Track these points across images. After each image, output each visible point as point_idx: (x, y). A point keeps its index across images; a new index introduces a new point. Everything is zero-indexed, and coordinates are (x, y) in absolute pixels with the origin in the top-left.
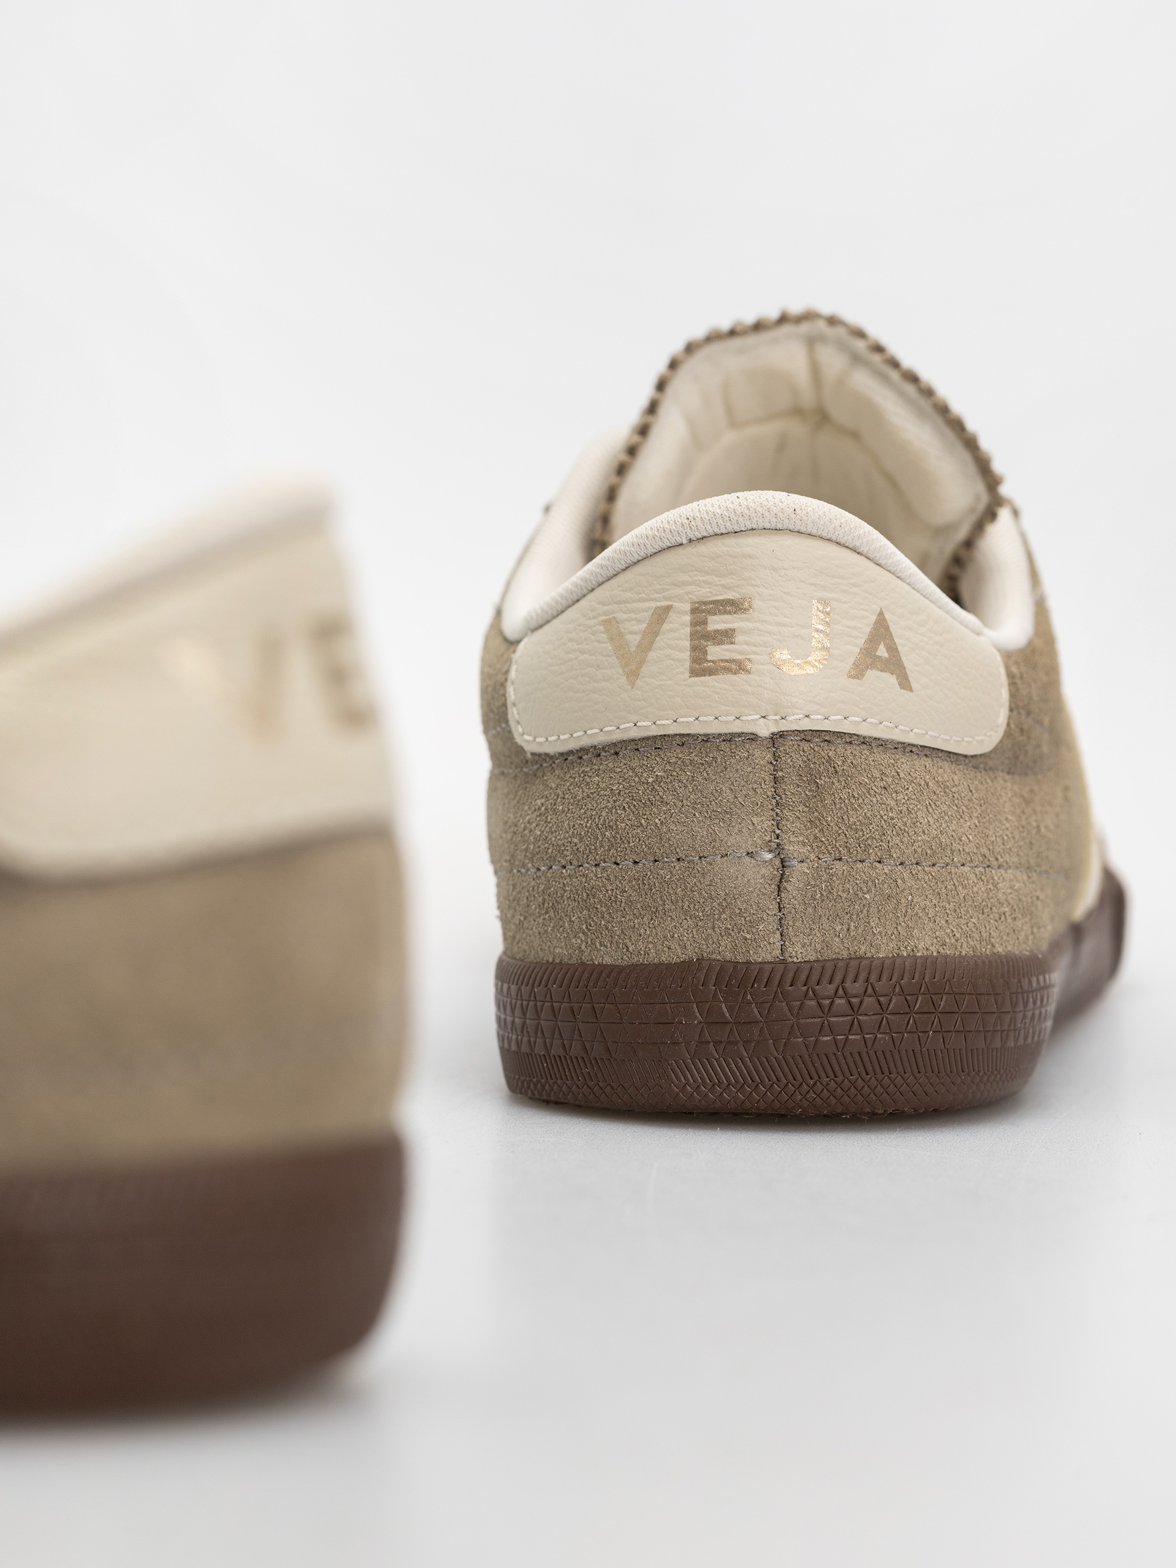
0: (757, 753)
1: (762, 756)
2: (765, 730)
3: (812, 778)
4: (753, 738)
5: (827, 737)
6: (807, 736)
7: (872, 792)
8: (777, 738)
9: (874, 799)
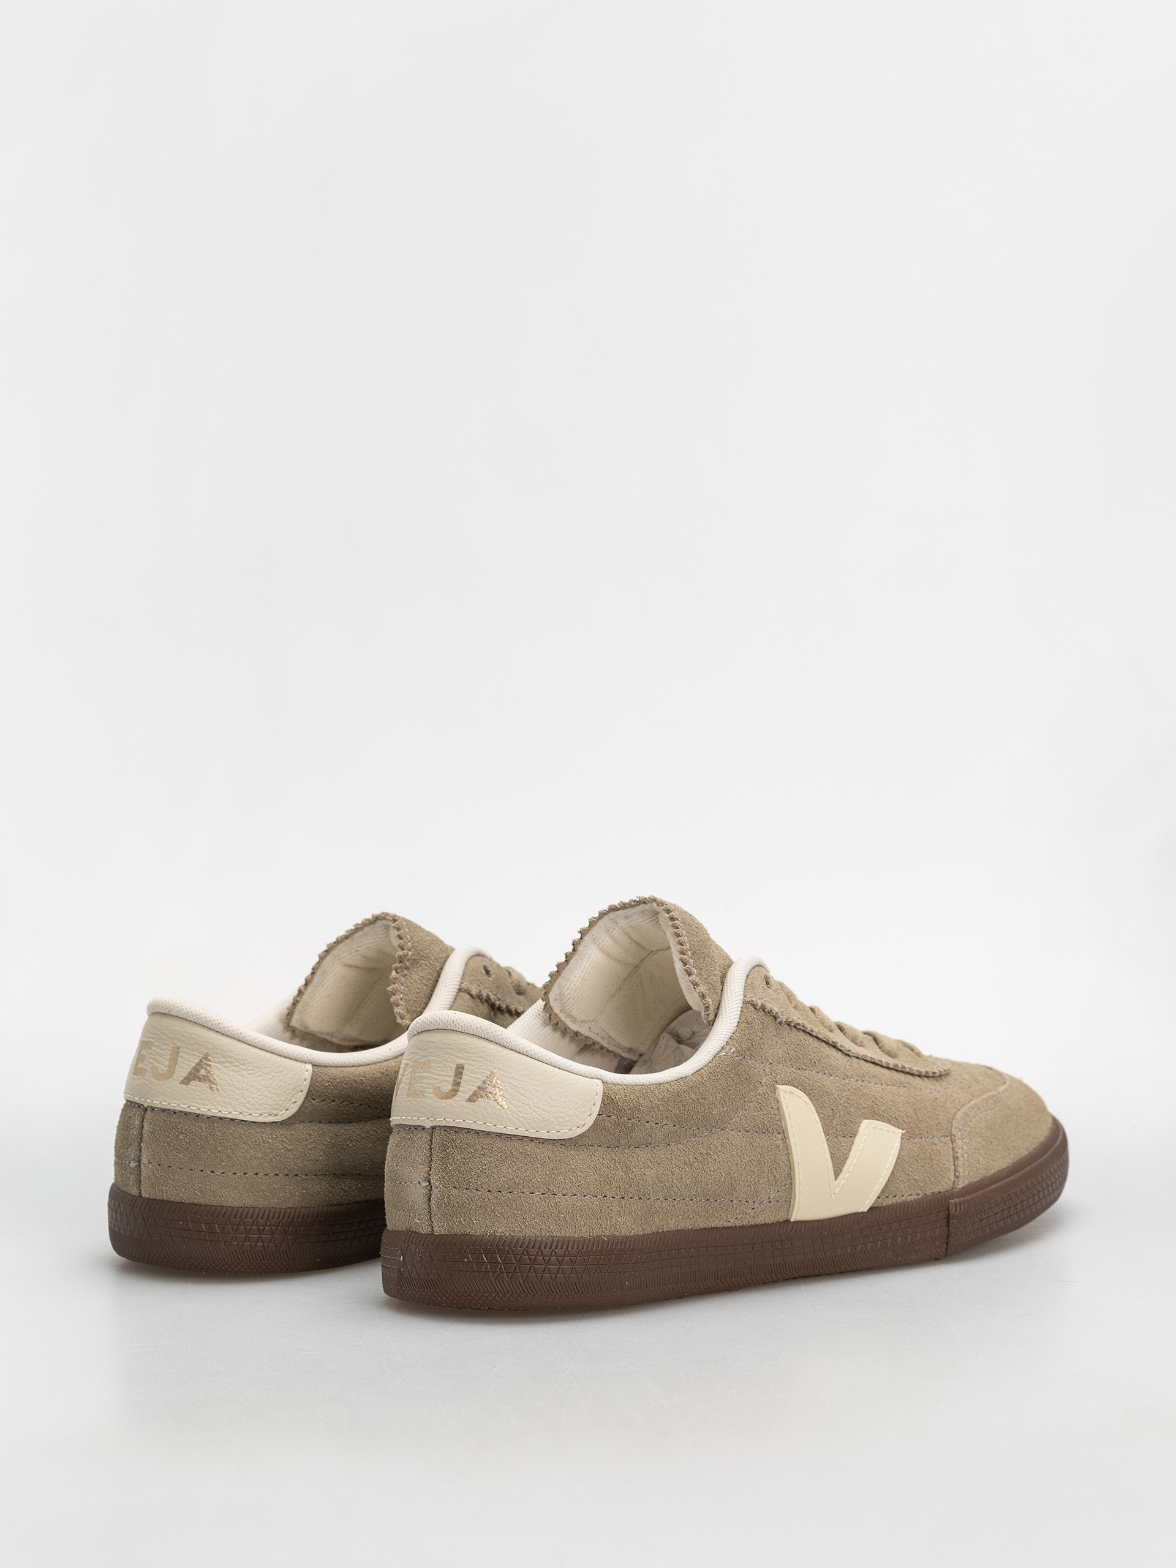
0: (424, 1135)
1: (425, 1137)
2: (428, 1125)
3: (444, 1147)
4: (424, 1128)
5: (458, 1130)
6: (447, 1128)
7: (475, 1157)
8: (433, 1128)
9: (476, 1160)
